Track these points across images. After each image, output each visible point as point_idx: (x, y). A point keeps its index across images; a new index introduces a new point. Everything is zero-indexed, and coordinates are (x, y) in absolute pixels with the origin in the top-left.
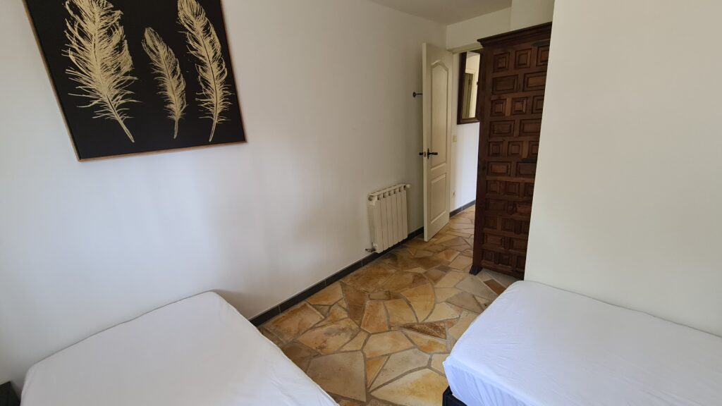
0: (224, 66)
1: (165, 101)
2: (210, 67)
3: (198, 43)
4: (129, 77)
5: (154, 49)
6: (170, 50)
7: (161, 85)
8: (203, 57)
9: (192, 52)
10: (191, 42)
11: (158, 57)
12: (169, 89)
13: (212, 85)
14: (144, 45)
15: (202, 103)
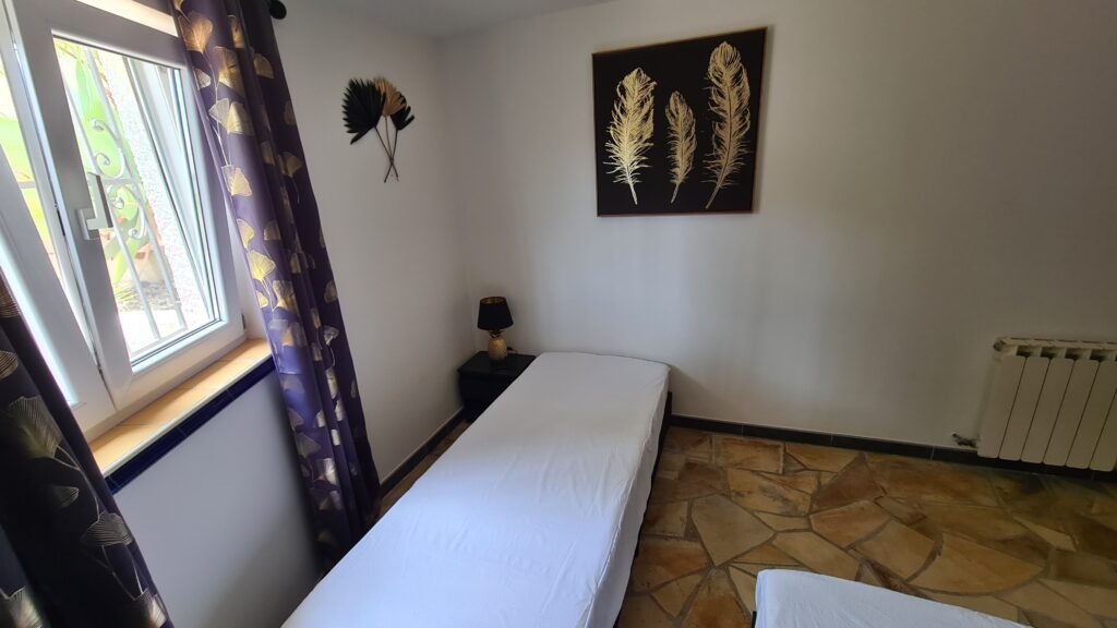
0: (747, 118)
1: (672, 164)
2: (729, 122)
3: (722, 96)
4: (647, 144)
5: (675, 113)
6: (690, 111)
7: (672, 149)
8: (724, 111)
9: (713, 109)
10: (714, 98)
11: (676, 120)
12: (679, 152)
13: (726, 144)
14: (667, 111)
15: (709, 165)
